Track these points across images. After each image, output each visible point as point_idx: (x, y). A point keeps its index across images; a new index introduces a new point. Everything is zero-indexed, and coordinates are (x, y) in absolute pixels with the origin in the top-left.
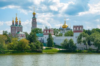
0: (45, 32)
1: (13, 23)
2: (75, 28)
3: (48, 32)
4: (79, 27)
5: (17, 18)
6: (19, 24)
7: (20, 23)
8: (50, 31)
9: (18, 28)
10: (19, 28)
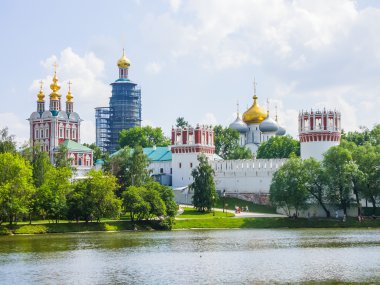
0: (179, 139)
1: (41, 104)
2: (307, 123)
3: (191, 139)
4: (325, 119)
5: (58, 84)
6: (64, 108)
7: (69, 105)
8: (197, 135)
9: (61, 124)
10: (68, 126)
